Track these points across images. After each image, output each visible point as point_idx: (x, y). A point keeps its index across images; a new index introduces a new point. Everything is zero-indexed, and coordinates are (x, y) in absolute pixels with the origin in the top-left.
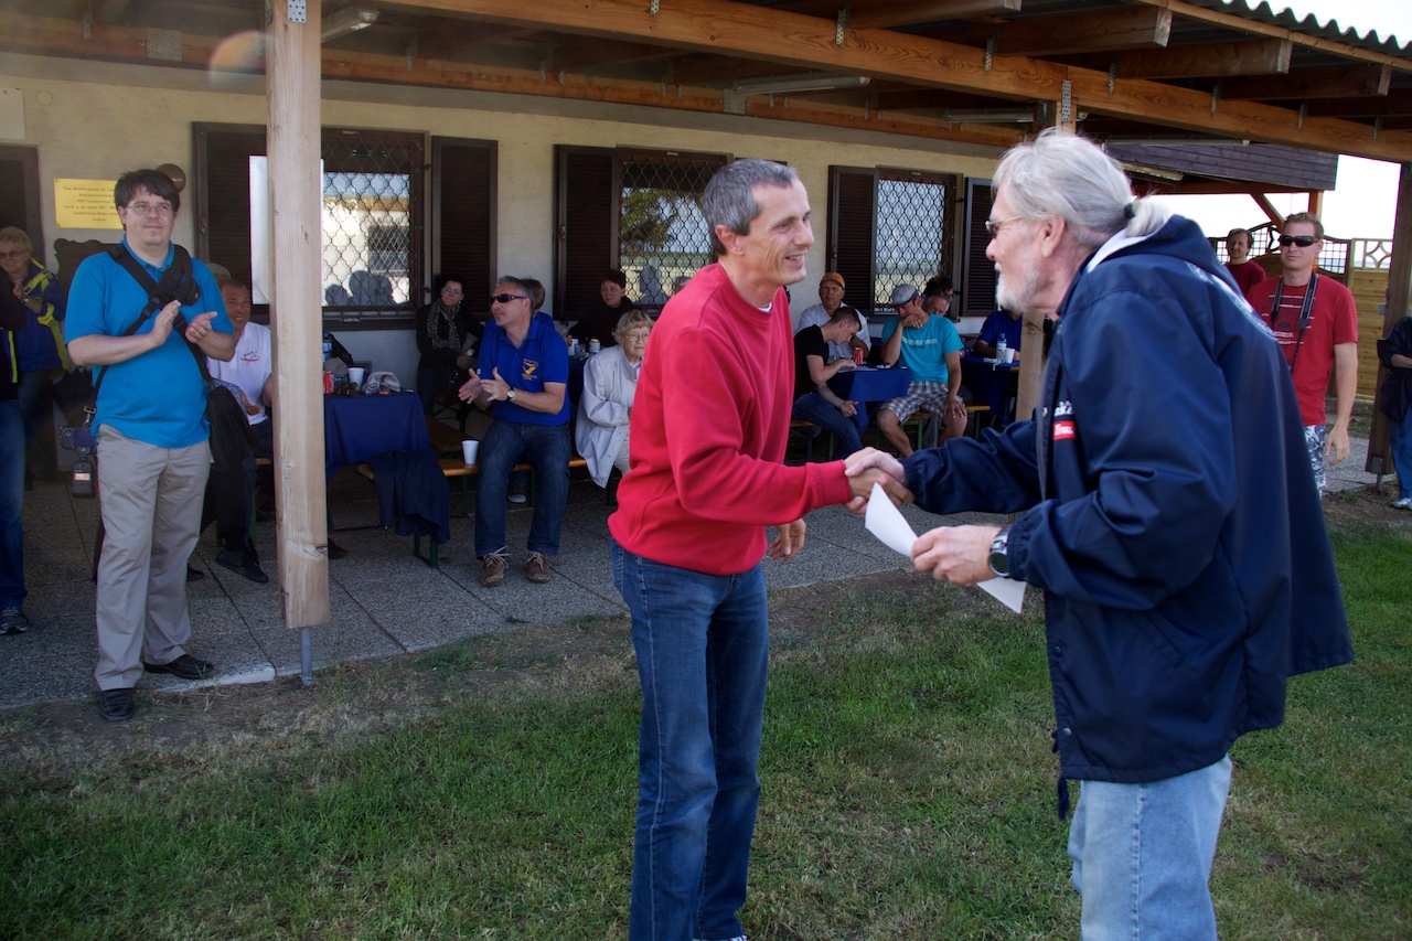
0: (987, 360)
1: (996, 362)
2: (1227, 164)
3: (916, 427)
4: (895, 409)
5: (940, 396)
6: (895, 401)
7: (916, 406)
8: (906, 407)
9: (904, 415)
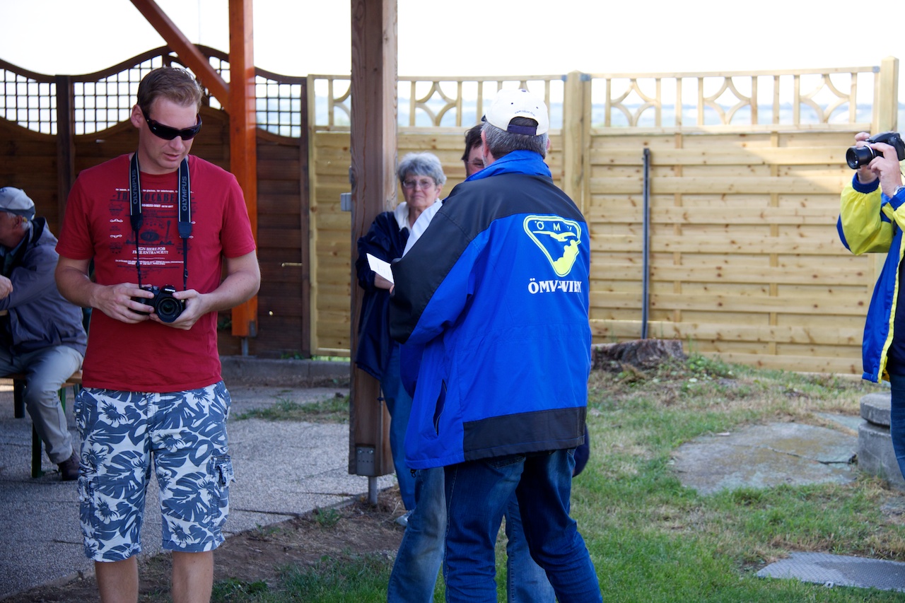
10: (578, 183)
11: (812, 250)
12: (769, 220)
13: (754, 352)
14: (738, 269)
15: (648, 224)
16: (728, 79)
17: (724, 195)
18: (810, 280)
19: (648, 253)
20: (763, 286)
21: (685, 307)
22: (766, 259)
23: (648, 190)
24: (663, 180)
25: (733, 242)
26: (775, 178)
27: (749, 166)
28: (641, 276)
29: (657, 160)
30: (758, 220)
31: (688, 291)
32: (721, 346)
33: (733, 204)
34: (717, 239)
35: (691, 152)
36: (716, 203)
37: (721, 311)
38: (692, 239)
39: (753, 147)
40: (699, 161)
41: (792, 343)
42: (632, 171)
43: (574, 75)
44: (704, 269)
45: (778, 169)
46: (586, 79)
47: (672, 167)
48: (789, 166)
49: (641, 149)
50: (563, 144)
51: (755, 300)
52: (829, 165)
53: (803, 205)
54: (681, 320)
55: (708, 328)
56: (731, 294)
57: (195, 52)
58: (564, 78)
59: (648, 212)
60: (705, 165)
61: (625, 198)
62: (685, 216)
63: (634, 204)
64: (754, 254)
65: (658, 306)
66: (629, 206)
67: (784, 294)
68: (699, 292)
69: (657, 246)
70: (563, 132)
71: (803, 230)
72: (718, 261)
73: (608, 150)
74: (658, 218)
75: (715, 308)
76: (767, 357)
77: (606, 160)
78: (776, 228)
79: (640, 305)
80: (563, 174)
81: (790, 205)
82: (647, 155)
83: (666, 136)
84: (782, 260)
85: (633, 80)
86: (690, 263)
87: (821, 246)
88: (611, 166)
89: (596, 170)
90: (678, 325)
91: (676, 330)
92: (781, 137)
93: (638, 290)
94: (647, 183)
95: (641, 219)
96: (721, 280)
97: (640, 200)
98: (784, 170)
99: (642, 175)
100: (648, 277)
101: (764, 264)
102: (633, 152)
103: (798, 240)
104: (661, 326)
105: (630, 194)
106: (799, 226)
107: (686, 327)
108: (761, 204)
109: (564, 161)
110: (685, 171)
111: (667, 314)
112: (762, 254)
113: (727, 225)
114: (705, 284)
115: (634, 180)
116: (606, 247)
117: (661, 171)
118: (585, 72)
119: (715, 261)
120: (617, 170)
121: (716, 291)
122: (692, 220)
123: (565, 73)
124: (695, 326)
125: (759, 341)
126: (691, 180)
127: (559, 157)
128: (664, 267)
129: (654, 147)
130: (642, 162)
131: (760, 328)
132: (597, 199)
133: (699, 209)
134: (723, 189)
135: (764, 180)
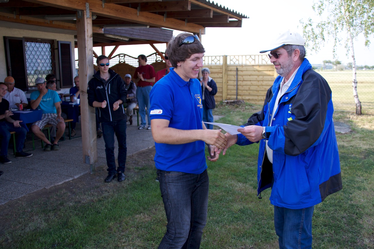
0: (70, 103)
1: (74, 104)
2: (142, 35)
3: (47, 130)
4: (38, 125)
5: (55, 118)
6: (38, 122)
7: (46, 123)
8: (42, 123)
9: (42, 126)
10: (225, 73)
11: (265, 85)
12: (258, 80)
13: (255, 101)
14: (252, 88)
15: (237, 81)
16: (250, 56)
17: (250, 75)
18: (264, 90)
19: (237, 85)
20: (256, 91)
21: (243, 94)
22: (257, 86)
23: (237, 75)
24: (239, 73)
25: (251, 83)
26: (258, 73)
27: (254, 70)
28: (236, 89)
29: (239, 70)
30: (255, 80)
31: (244, 92)
32: (250, 101)
33: (251, 77)
34: (249, 83)
35: (244, 68)
36: (249, 77)
37: (250, 95)
38: (245, 83)
39: (255, 67)
40: (246, 70)
41: (261, 100)
42: (234, 71)
43: (225, 55)
44: (247, 88)
45: (259, 71)
46: (226, 56)
47: (241, 71)
48: (261, 71)
49: (236, 68)
50: (223, 67)
51: (255, 93)
52: (267, 71)
53: (263, 77)
54: (243, 96)
55: (247, 98)
56: (251, 92)
57: (161, 53)
58: (223, 56)
59: (237, 78)
60: (247, 70)
61: (233, 76)
62: (243, 79)
63: (235, 77)
64: (255, 85)
65: (239, 94)
66: (234, 77)
67: (260, 92)
68: (246, 92)
69: (239, 84)
70: (222, 66)
71: (264, 81)
72: (249, 86)
73: (230, 68)
74: (239, 79)
75: (248, 94)
76: (257, 102)
77: (230, 70)
78: (258, 81)
79: (236, 94)
80: (223, 72)
81: (261, 77)
82: (237, 69)
83: (240, 66)
84: (260, 86)
85: (234, 56)
86: (244, 87)
87: (266, 84)
88: (231, 71)
89: (228, 72)
90: (242, 97)
91: (242, 98)
92: (259, 66)
93: (235, 91)
94: (237, 74)
95: (236, 79)
96: (249, 90)
97: (236, 76)
98: (260, 71)
99: (236, 72)
100: (237, 89)
101: (257, 87)
102: (235, 68)
103: (262, 83)
104: (239, 97)
105: (234, 75)
106: (262, 81)
107: (244, 97)
108: (256, 77)
109: (223, 70)
110: (243, 71)
111: (240, 95)
112: (256, 85)
113: (250, 80)
114: (247, 90)
115: (235, 73)
116: (230, 84)
117: (239, 72)
118: (226, 55)
119: (248, 87)
120: (232, 71)
121: (249, 92)
122: (245, 80)
123: (223, 55)
124: (245, 97)
125: (256, 100)
126: (244, 73)
127: (222, 69)
128: (240, 87)
129: (238, 67)
130: (236, 70)
131: (256, 98)
132: (229, 76)
133: (246, 78)
134: (250, 74)
135: (257, 73)
